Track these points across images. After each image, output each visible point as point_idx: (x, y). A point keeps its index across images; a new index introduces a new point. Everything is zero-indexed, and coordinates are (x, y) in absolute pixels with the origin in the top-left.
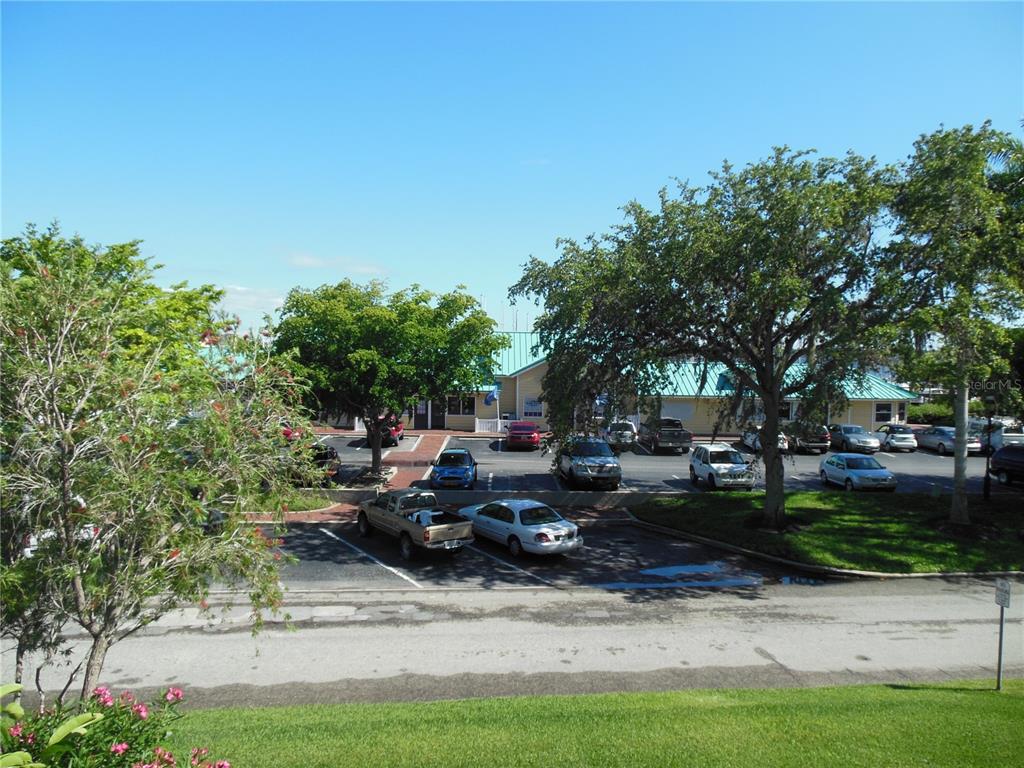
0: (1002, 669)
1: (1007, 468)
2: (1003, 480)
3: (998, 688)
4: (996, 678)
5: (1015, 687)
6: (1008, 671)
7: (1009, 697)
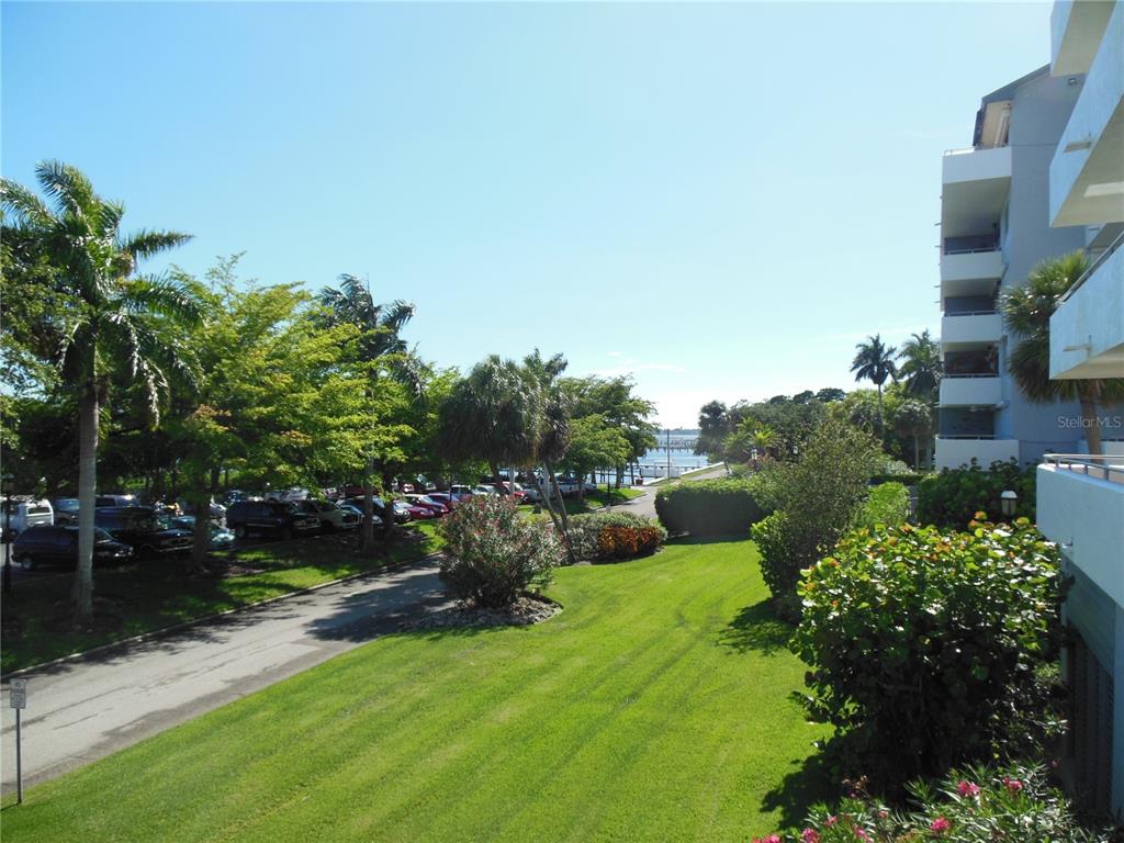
0: (22, 779)
1: (31, 552)
2: (27, 566)
3: (20, 801)
4: (16, 790)
5: (39, 794)
6: (31, 779)
7: (31, 807)
